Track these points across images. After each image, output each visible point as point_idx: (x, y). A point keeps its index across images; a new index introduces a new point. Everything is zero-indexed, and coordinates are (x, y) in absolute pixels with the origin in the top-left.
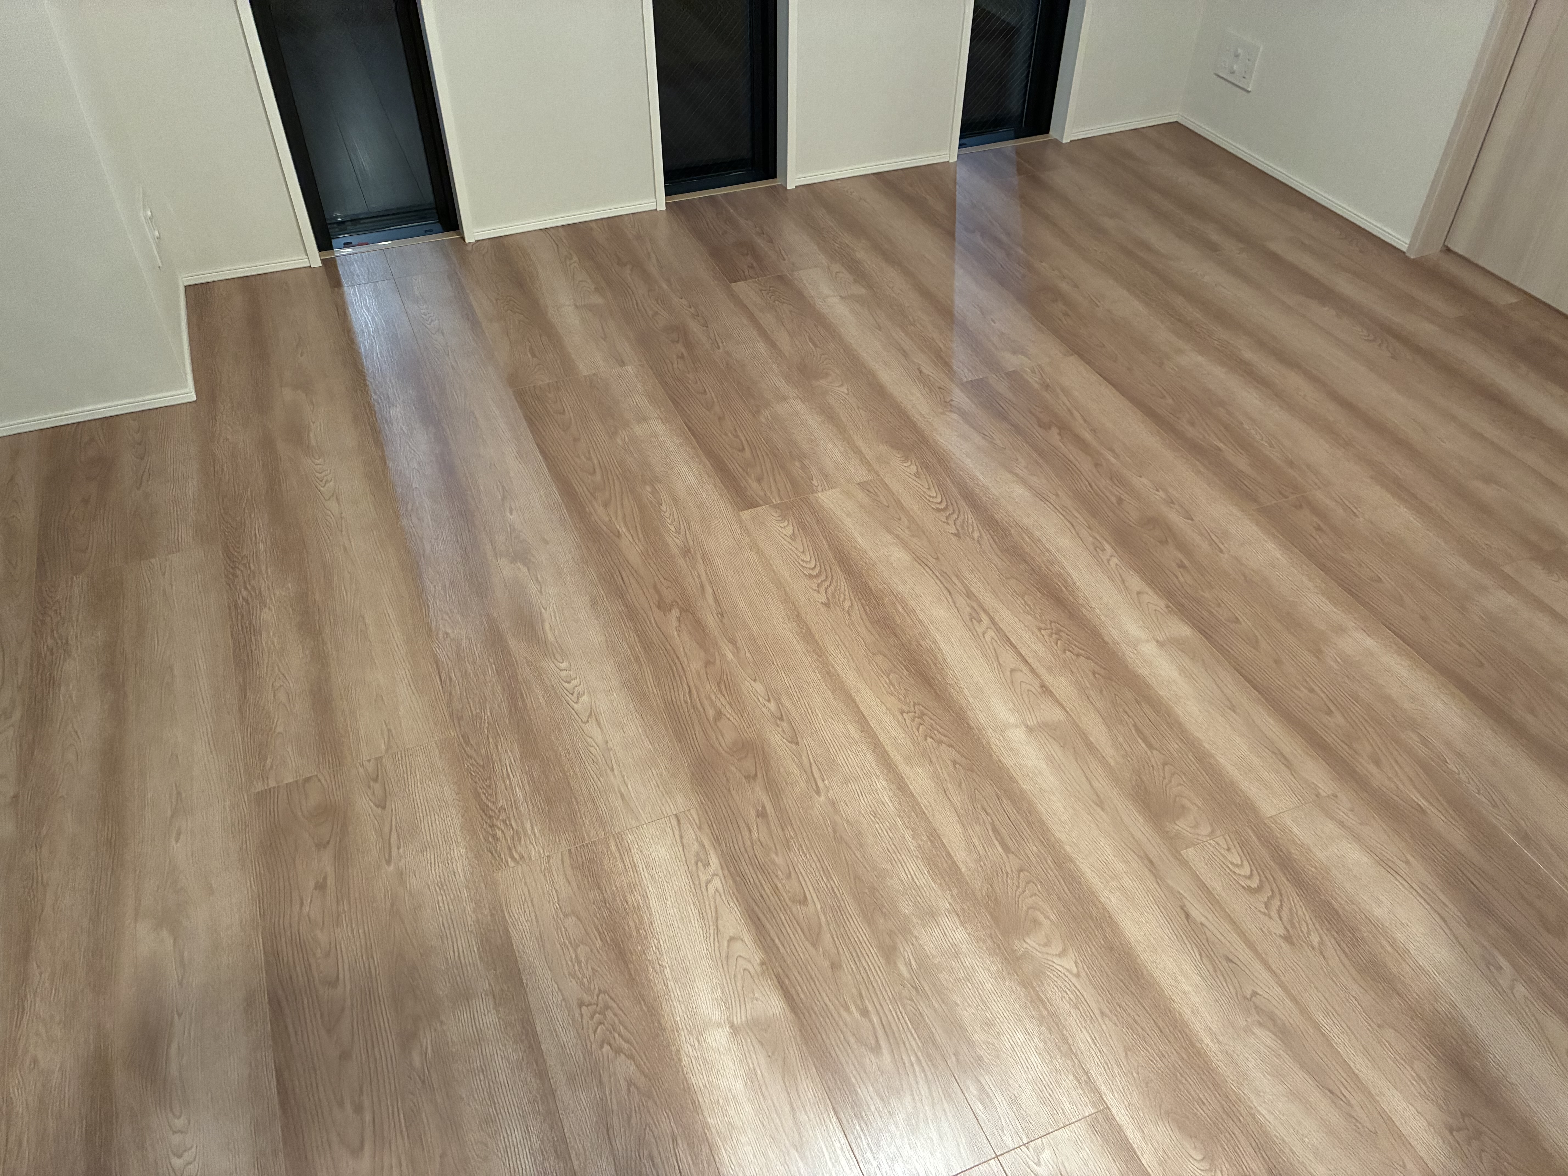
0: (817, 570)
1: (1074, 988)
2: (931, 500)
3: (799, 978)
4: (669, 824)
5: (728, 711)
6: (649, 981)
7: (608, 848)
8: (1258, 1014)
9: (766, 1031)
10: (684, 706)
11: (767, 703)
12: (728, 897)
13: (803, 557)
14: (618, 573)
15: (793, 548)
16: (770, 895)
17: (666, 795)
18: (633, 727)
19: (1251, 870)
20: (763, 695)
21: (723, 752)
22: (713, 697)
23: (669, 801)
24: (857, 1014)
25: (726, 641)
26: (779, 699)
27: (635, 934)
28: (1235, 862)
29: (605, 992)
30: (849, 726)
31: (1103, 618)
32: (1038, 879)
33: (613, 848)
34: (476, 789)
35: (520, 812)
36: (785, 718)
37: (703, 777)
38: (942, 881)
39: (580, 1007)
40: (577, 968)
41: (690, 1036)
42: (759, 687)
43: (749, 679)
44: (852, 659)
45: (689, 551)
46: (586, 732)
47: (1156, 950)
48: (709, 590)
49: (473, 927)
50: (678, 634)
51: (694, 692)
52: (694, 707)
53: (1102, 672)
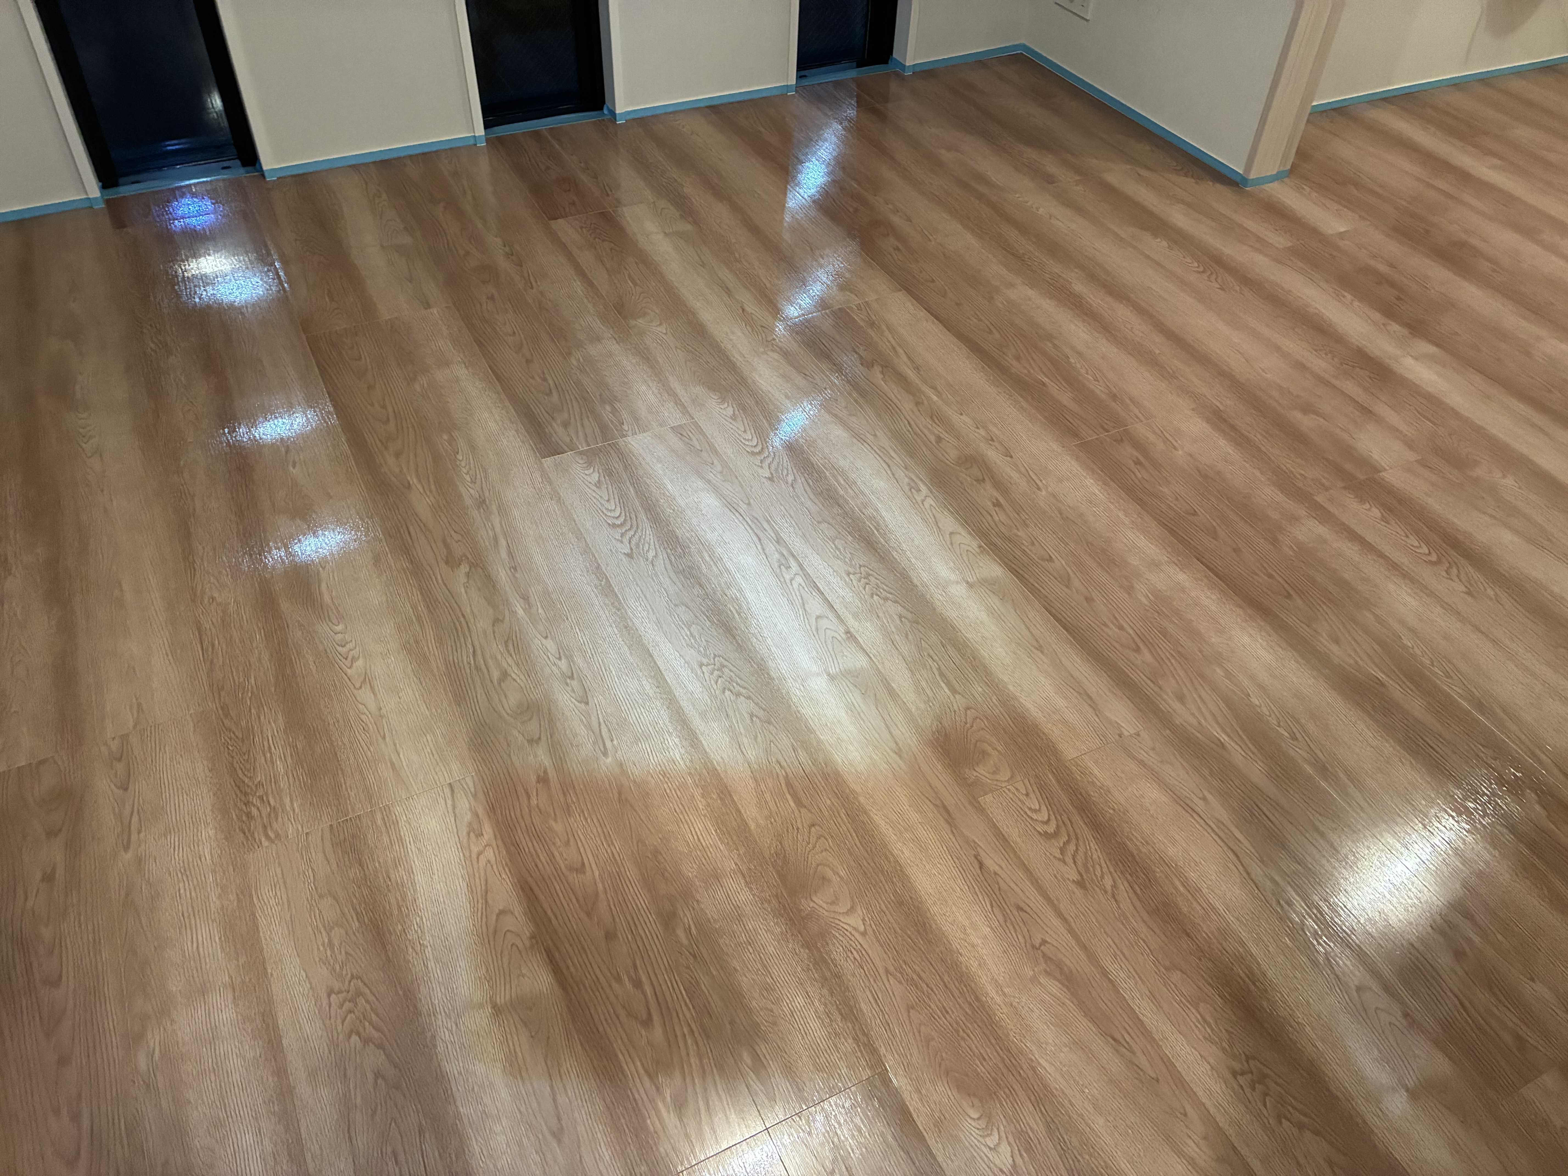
0: (622, 519)
1: (859, 946)
2: (747, 443)
3: (570, 950)
4: (441, 794)
5: (514, 672)
6: (408, 962)
7: (374, 821)
8: (1046, 963)
9: (531, 1010)
10: (467, 667)
11: (557, 661)
12: (501, 869)
13: (607, 505)
14: (404, 527)
15: (597, 497)
16: (545, 863)
17: (440, 764)
18: (410, 692)
19: (1049, 814)
20: (553, 652)
21: (506, 716)
22: (499, 657)
23: (443, 769)
24: (629, 986)
25: (518, 598)
26: (571, 656)
27: (396, 912)
28: (1033, 807)
29: (358, 978)
30: (644, 682)
31: (913, 560)
32: (830, 833)
33: (379, 822)
34: (232, 764)
35: (280, 786)
36: (575, 676)
37: (482, 742)
38: (730, 839)
39: (329, 996)
40: (329, 953)
41: (448, 1020)
42: (550, 644)
43: (539, 636)
44: (653, 610)
45: (484, 501)
46: (358, 698)
47: (946, 902)
48: (502, 542)
49: (216, 915)
50: (466, 592)
51: (479, 652)
52: (478, 668)
53: (909, 616)
